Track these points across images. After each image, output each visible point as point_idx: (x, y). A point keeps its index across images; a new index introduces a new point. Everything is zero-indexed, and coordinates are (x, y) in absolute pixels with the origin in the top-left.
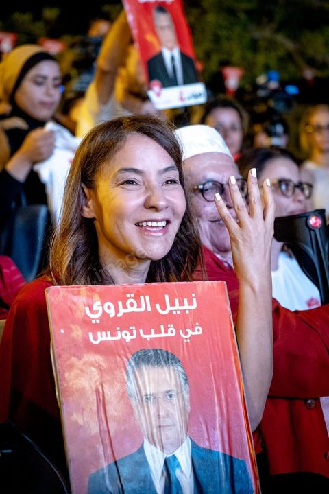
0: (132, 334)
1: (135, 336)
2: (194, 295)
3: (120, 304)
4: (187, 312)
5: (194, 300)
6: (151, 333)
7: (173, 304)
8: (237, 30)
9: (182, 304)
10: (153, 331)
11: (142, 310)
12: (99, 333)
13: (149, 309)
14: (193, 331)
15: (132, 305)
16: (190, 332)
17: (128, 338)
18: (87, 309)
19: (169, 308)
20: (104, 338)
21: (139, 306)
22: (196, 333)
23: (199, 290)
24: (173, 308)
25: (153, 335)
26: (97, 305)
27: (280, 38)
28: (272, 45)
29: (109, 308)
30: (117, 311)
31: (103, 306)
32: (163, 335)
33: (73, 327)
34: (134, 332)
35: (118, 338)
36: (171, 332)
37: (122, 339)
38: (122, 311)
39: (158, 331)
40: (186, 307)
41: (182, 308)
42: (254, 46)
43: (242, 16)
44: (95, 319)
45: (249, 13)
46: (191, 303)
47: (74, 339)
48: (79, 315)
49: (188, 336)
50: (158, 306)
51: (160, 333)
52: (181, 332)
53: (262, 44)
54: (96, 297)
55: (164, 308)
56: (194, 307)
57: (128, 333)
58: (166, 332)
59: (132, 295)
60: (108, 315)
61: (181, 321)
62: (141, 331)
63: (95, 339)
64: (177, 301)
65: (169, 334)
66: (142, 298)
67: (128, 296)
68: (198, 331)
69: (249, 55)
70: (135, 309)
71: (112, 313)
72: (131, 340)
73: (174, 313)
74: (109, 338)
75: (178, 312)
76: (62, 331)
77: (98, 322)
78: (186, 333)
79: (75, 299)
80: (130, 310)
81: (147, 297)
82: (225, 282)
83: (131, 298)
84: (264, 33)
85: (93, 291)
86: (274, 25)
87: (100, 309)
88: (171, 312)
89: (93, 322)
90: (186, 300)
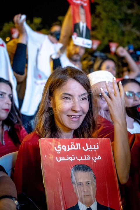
0: (73, 158)
1: (74, 159)
2: (97, 144)
3: (68, 146)
4: (95, 150)
5: (98, 146)
6: (80, 158)
7: (89, 147)
8: (116, 27)
9: (93, 147)
10: (81, 157)
11: (77, 149)
12: (60, 158)
13: (80, 149)
14: (97, 158)
15: (73, 147)
16: (96, 159)
17: (72, 160)
18: (55, 148)
19: (88, 149)
20: (62, 160)
21: (76, 147)
22: (99, 159)
23: (100, 142)
24: (89, 149)
25: (81, 159)
26: (59, 146)
27: (134, 30)
28: (130, 33)
29: (64, 147)
30: (67, 149)
31: (61, 146)
32: (85, 159)
33: (50, 154)
34: (74, 157)
35: (68, 160)
36: (89, 158)
37: (69, 160)
38: (69, 149)
39: (83, 158)
41: (93, 149)
42: (123, 34)
43: (118, 21)
44: (59, 152)
45: (121, 20)
46: (96, 147)
47: (50, 160)
48: (52, 150)
49: (95, 160)
50: (83, 148)
51: (84, 158)
52: (92, 158)
53: (126, 33)
54: (59, 143)
55: (86, 148)
56: (98, 148)
57: (72, 158)
58: (87, 158)
59: (73, 143)
60: (64, 150)
61: (92, 154)
62: (77, 157)
63: (59, 160)
64: (91, 146)
65: (88, 159)
66: (77, 144)
67: (71, 143)
68: (99, 158)
69: (121, 38)
70: (74, 148)
71: (65, 149)
72: (73, 160)
74: (64, 160)
75: (91, 150)
76: (46, 156)
77: (60, 153)
78: (95, 159)
79: (51, 143)
80: (72, 149)
81: (79, 144)
82: (110, 139)
83: (72, 144)
84: (127, 28)
85: (57, 141)
86: (131, 25)
87: (60, 148)
89: (58, 153)
90: (94, 146)
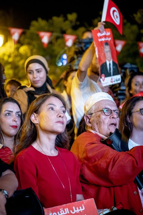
3: (58, 213)
4: (82, 211)
5: (83, 207)
7: (76, 209)
9: (79, 209)
11: (66, 213)
13: (68, 213)
15: (62, 212)
23: (85, 203)
24: (76, 211)
31: (52, 214)
40: (81, 210)
46: (82, 208)
50: (71, 211)
54: (50, 212)
55: (73, 211)
56: (84, 209)
59: (62, 209)
66: (65, 209)
67: (60, 209)
70: (64, 213)
73: (77, 212)
75: (79, 212)
80: (62, 214)
81: (67, 209)
82: (93, 198)
83: (62, 210)
85: (48, 210)
88: (76, 212)
90: (80, 207)
